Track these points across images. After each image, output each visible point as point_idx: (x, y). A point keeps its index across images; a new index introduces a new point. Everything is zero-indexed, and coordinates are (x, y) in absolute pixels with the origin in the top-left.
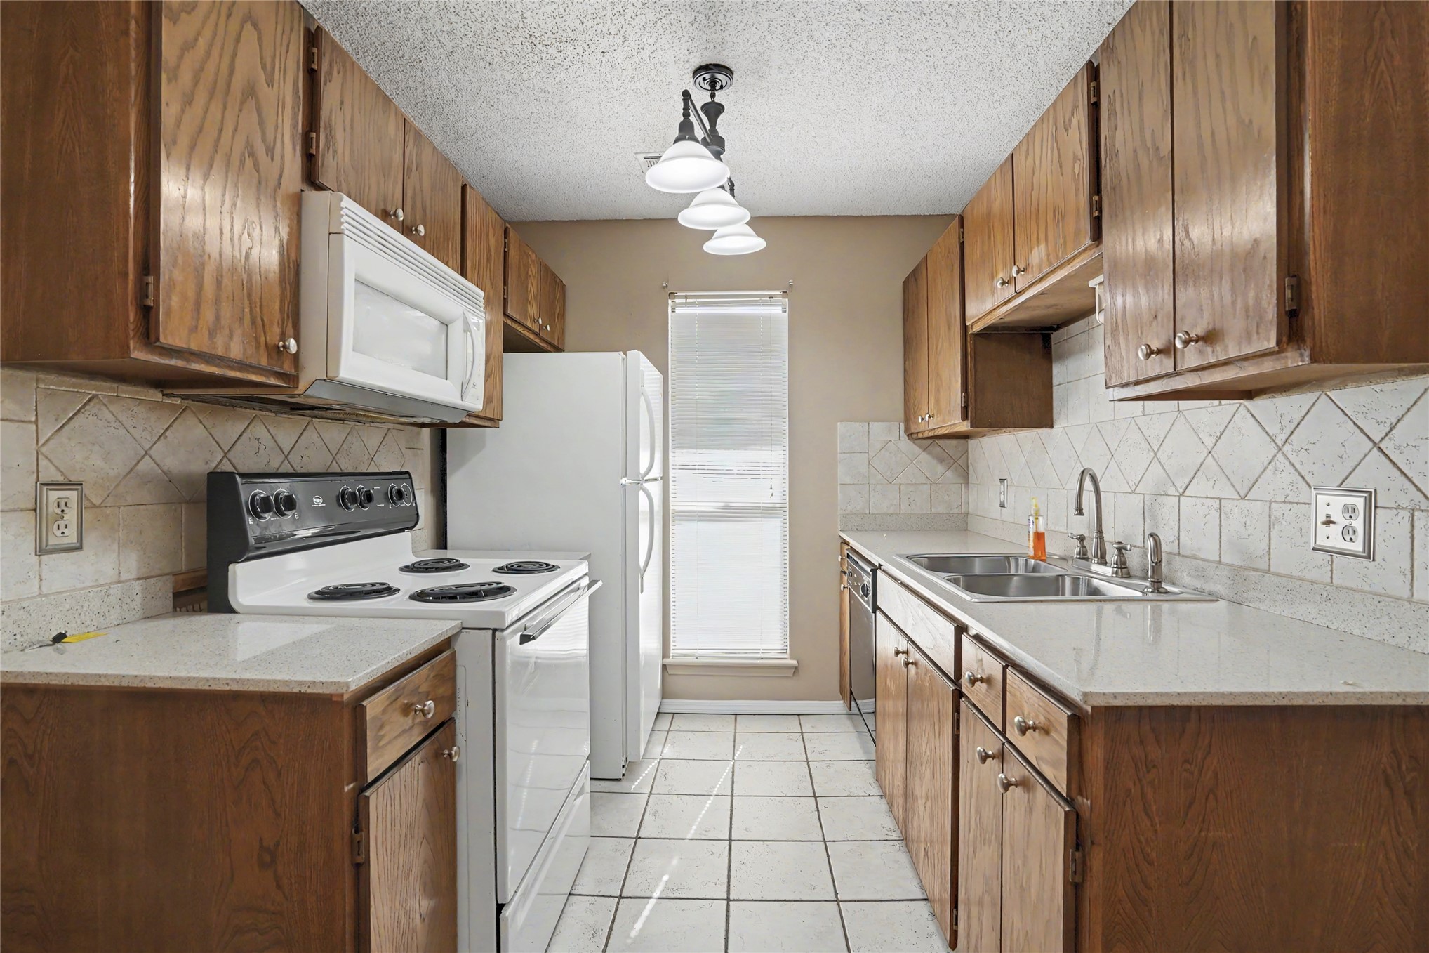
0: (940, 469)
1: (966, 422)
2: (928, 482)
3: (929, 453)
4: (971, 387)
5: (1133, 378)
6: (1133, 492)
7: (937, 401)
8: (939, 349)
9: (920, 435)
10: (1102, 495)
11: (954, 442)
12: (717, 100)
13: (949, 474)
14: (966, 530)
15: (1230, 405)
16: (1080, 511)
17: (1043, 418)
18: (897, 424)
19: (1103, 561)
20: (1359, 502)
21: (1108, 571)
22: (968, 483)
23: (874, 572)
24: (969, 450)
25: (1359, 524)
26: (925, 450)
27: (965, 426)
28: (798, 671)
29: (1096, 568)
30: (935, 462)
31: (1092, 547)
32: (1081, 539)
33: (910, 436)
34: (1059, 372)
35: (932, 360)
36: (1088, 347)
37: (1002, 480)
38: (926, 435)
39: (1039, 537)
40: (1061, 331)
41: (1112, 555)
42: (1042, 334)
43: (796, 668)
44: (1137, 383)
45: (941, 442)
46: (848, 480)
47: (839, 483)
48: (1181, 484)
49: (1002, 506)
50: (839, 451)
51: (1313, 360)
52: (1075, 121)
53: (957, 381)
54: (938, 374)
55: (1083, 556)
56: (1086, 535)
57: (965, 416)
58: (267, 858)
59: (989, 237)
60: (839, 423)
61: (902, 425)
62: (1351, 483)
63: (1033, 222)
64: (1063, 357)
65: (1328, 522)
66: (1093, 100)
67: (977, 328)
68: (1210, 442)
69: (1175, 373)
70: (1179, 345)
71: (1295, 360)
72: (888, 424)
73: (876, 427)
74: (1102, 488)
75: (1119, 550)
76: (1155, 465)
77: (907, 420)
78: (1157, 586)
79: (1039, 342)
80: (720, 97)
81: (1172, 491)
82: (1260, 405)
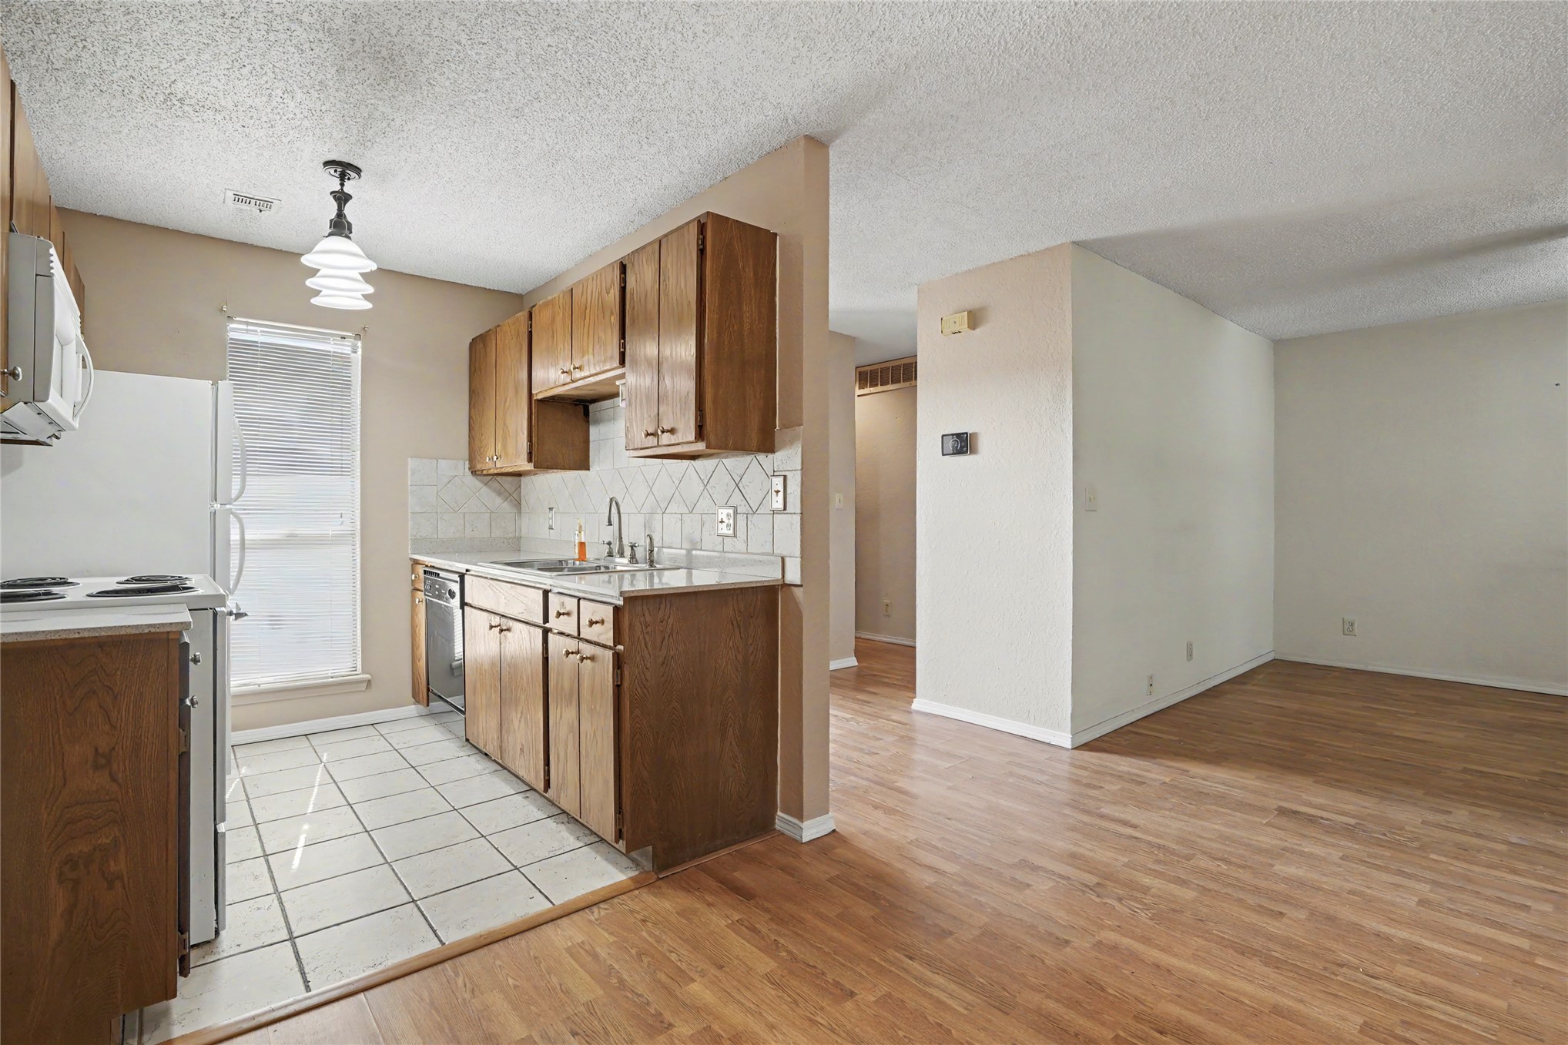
0: (499, 500)
1: (530, 464)
2: (489, 511)
3: (490, 487)
4: (534, 439)
5: (640, 447)
6: (639, 513)
7: (504, 446)
8: (507, 406)
9: (485, 472)
10: (622, 515)
11: (509, 479)
12: (346, 190)
13: (506, 505)
14: (519, 550)
15: (686, 462)
16: (610, 524)
17: (582, 463)
18: (463, 462)
19: (622, 555)
20: (731, 511)
21: (625, 561)
22: (520, 513)
23: (462, 576)
24: (522, 487)
25: (731, 521)
26: (486, 484)
27: (530, 467)
28: (371, 685)
29: (618, 560)
30: (494, 495)
31: (616, 548)
32: (609, 544)
33: (474, 472)
34: (594, 431)
35: (500, 414)
36: (614, 419)
37: (551, 509)
38: (491, 471)
39: (582, 545)
40: (596, 404)
41: (628, 552)
42: (583, 405)
43: (369, 681)
44: (642, 449)
45: (499, 478)
46: (418, 509)
47: (409, 511)
48: (663, 506)
49: (551, 528)
50: (409, 484)
51: (707, 448)
52: (612, 291)
53: (523, 433)
54: (505, 424)
55: (610, 554)
56: (612, 541)
57: (530, 460)
58: (103, 761)
59: (553, 337)
60: (409, 459)
61: (467, 463)
62: (729, 504)
63: (585, 337)
64: (597, 422)
65: (722, 522)
66: (623, 285)
67: (540, 397)
68: (677, 482)
69: (658, 446)
70: (660, 433)
71: (701, 446)
72: (455, 461)
73: (443, 463)
74: (621, 511)
75: (632, 547)
76: (651, 496)
77: (472, 459)
78: (652, 563)
79: (581, 409)
80: (349, 187)
81: (659, 511)
82: (697, 463)
